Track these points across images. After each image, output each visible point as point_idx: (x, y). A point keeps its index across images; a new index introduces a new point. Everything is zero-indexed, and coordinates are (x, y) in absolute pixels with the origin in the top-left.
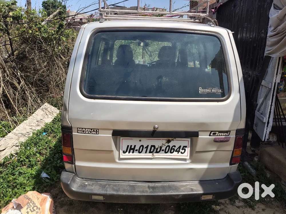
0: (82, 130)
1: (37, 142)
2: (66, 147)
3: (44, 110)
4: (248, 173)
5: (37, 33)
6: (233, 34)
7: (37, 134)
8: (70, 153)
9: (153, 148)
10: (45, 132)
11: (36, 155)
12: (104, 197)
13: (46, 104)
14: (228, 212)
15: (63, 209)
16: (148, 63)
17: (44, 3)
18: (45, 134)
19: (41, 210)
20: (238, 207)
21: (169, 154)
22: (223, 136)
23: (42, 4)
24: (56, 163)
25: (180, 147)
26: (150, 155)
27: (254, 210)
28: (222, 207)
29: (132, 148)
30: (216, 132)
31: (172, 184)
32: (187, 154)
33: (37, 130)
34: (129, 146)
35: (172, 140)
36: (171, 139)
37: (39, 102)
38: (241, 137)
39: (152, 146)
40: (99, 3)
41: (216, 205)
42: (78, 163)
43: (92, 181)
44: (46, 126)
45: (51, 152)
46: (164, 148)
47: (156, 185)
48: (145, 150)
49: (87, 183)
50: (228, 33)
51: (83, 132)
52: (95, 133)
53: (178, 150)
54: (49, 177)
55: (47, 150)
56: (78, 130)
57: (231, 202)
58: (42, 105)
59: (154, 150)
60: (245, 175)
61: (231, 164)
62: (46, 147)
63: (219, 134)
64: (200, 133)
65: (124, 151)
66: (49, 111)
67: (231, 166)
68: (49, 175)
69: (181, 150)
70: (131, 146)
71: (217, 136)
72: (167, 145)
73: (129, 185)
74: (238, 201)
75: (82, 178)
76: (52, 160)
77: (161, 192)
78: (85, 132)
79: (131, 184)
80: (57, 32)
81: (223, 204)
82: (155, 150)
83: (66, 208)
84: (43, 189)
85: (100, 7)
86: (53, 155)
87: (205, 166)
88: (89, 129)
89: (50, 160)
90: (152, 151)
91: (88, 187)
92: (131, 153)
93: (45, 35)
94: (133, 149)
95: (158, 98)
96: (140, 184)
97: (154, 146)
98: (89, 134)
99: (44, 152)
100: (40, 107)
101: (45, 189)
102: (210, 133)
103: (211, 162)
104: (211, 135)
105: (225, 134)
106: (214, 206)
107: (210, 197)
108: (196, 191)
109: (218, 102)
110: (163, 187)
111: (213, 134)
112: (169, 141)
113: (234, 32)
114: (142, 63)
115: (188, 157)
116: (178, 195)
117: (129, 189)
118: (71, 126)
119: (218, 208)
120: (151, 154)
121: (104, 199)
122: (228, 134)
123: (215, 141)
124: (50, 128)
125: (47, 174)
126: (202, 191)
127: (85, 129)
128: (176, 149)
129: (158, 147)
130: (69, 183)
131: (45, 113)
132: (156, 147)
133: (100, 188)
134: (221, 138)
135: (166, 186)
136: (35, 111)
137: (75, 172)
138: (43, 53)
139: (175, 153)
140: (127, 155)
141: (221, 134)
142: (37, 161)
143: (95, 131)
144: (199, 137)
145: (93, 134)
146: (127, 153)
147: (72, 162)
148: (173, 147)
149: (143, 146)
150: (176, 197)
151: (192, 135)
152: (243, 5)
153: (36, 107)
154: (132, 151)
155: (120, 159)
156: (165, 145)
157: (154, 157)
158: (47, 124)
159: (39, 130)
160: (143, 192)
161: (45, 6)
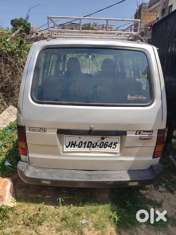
0: (33, 129)
1: (3, 137)
2: (21, 142)
3: (9, 111)
4: (172, 164)
5: (3, 48)
6: (158, 50)
7: (3, 131)
8: (24, 147)
9: (90, 144)
10: (10, 128)
11: (2, 148)
12: (51, 182)
13: (11, 106)
14: (152, 195)
15: (21, 190)
16: (94, 73)
17: (12, 21)
18: (9, 130)
19: (2, 191)
20: (161, 192)
21: (103, 149)
22: (147, 135)
23: (11, 22)
24: (17, 154)
25: (112, 143)
26: (87, 150)
27: (174, 194)
28: (148, 191)
29: (73, 143)
30: (141, 132)
31: (105, 172)
32: (117, 149)
33: (3, 127)
34: (71, 142)
35: (106, 137)
36: (104, 137)
37: (5, 105)
38: (162, 136)
39: (89, 142)
40: (48, 24)
41: (143, 190)
42: (30, 155)
43: (42, 169)
44: (11, 124)
45: (14, 145)
46: (99, 144)
47: (93, 173)
48: (83, 145)
49: (38, 171)
50: (154, 50)
51: (34, 130)
52: (43, 131)
53: (110, 145)
54: (11, 166)
55: (11, 144)
56: (30, 129)
57: (155, 188)
58: (8, 107)
59: (90, 145)
60: (169, 166)
61: (154, 157)
62: (10, 141)
63: (144, 133)
64: (127, 132)
65: (67, 146)
66: (13, 112)
67: (153, 159)
68: (11, 164)
69: (113, 146)
70: (73, 142)
71: (142, 134)
72: (101, 141)
73: (71, 173)
74: (161, 187)
75: (34, 167)
76: (14, 152)
77: (96, 179)
78: (36, 131)
79: (73, 172)
80: (19, 47)
81: (149, 189)
82: (92, 145)
83: (23, 189)
84: (6, 175)
85: (49, 27)
86: (15, 148)
87: (132, 159)
88: (39, 128)
89: (12, 152)
90: (89, 146)
91: (39, 174)
92: (72, 148)
93: (9, 50)
94: (74, 145)
95: (94, 104)
96: (80, 172)
97: (91, 142)
98: (39, 132)
99: (8, 145)
100: (6, 109)
101: (8, 175)
102: (136, 133)
103: (137, 155)
104: (137, 134)
105: (148, 133)
106: (141, 191)
107: (136, 184)
108: (124, 178)
109: (143, 107)
110: (98, 175)
111: (139, 133)
112: (103, 139)
113: (158, 48)
114: (89, 73)
115: (119, 151)
116: (109, 182)
117: (70, 176)
118: (25, 126)
119: (145, 192)
120: (89, 148)
121: (51, 183)
122: (151, 133)
123: (141, 139)
124: (14, 126)
125: (9, 162)
126: (129, 179)
127: (36, 128)
128: (108, 144)
129: (94, 143)
130: (23, 170)
131: (10, 113)
132: (93, 143)
133: (48, 175)
134: (145, 136)
135: (100, 174)
136: (2, 112)
137: (28, 162)
138: (8, 65)
139: (108, 148)
140: (70, 149)
141: (145, 133)
142: (2, 153)
143: (43, 130)
144: (127, 135)
145: (41, 132)
146: (70, 147)
147: (26, 154)
148: (107, 143)
149: (82, 142)
150: (108, 183)
151: (122, 134)
152: (173, 23)
153: (2, 109)
154: (73, 146)
155: (64, 152)
156: (100, 142)
157: (91, 151)
158: (11, 122)
159: (4, 128)
160: (82, 178)
161: (13, 24)
